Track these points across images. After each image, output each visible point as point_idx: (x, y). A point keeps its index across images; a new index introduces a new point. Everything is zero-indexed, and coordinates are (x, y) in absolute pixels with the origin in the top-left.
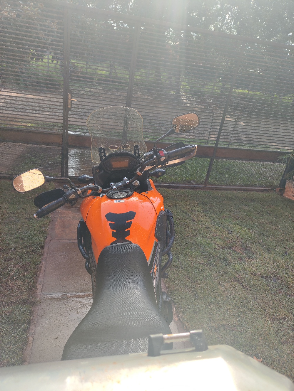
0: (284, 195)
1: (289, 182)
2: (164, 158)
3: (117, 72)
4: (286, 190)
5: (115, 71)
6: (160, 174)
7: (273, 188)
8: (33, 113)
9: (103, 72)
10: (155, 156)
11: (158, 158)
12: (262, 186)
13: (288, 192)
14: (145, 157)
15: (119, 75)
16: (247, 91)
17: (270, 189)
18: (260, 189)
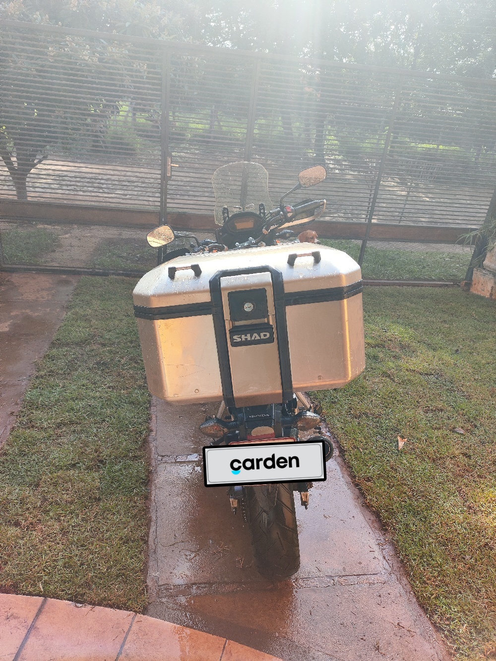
0: (471, 291)
1: (477, 271)
2: (291, 214)
3: (222, 124)
4: (473, 283)
5: (219, 123)
6: (288, 235)
7: (456, 283)
8: (100, 192)
9: (200, 126)
10: (281, 213)
11: (285, 214)
12: (441, 280)
13: (476, 286)
14: (271, 213)
15: (224, 129)
16: (435, 146)
17: (452, 283)
18: (437, 283)
